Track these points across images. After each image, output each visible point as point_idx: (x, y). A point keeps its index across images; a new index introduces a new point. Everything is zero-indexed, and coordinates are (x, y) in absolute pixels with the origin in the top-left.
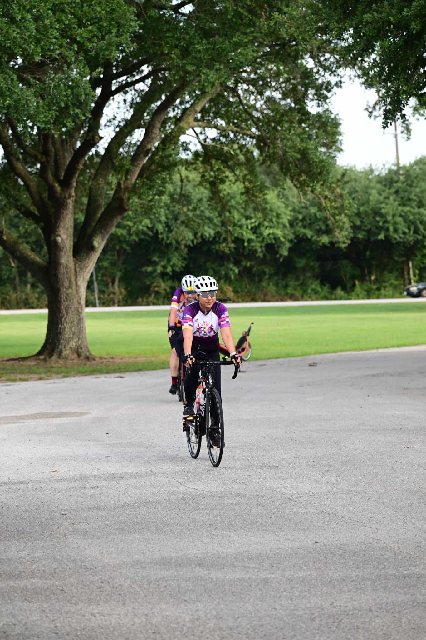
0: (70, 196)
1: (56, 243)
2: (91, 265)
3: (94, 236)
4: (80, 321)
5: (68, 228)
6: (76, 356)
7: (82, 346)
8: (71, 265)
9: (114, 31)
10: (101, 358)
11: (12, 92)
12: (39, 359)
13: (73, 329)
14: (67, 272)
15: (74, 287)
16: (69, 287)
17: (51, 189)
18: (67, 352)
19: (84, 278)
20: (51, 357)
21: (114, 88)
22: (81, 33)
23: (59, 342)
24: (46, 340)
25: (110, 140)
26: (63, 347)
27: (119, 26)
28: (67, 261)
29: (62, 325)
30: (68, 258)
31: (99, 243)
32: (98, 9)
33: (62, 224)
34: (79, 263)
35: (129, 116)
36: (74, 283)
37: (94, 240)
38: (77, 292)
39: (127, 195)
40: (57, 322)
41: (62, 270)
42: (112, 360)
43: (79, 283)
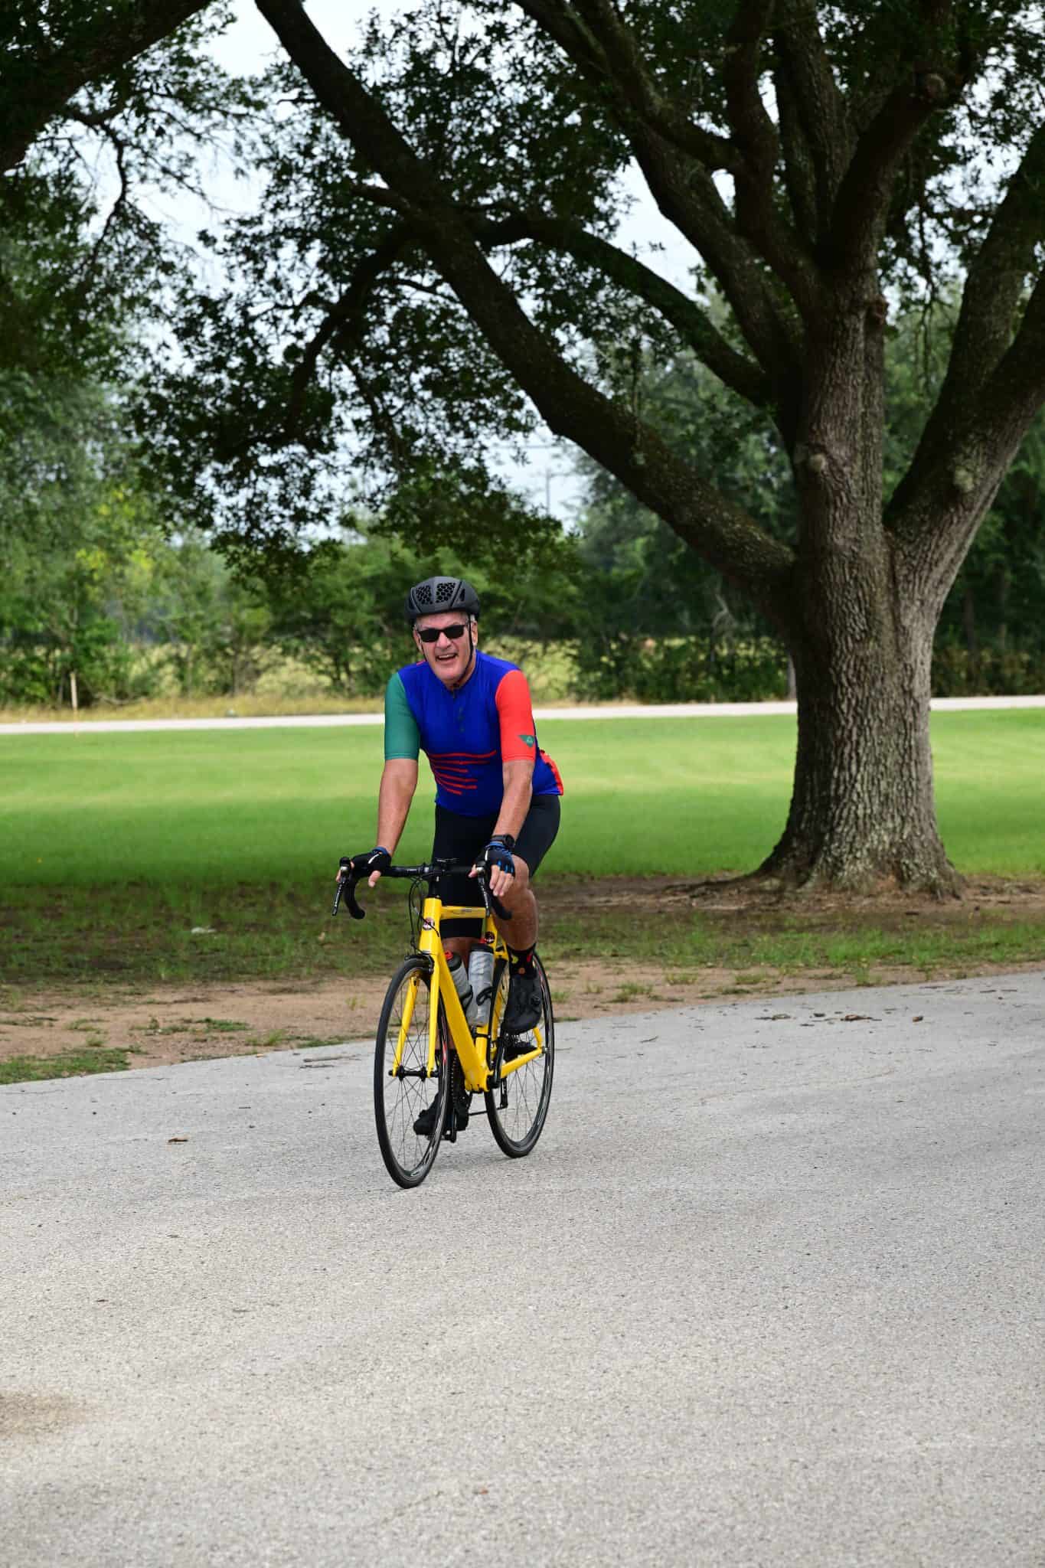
0: (856, 305)
1: (811, 473)
2: (948, 557)
3: (959, 451)
4: (912, 755)
5: (853, 423)
6: (892, 879)
7: (917, 846)
8: (876, 554)
10: (985, 889)
12: (761, 891)
13: (883, 784)
14: (856, 579)
15: (888, 636)
18: (860, 867)
19: (922, 603)
20: (801, 883)
23: (832, 830)
24: (789, 823)
26: (847, 849)
28: (856, 540)
29: (841, 768)
30: (858, 531)
31: (978, 479)
33: (831, 406)
34: (907, 549)
36: (888, 621)
37: (957, 465)
38: (898, 651)
40: (827, 755)
41: (840, 574)
42: (1023, 896)
43: (906, 622)
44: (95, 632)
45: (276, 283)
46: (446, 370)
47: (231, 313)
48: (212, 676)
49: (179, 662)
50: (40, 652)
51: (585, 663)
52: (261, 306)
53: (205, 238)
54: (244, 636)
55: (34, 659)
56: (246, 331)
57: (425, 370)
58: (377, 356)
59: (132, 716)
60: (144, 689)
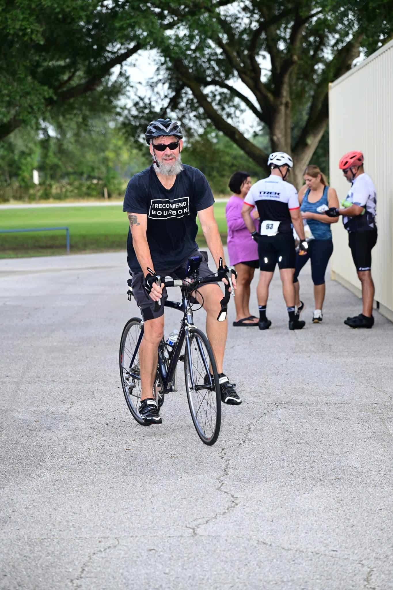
0: (281, 104)
1: (273, 141)
2: (306, 158)
5: (282, 129)
31: (312, 142)
33: (277, 125)
34: (297, 157)
37: (307, 139)
44: (111, 176)
45: (158, 93)
46: (199, 113)
47: (147, 101)
50: (95, 181)
52: (154, 98)
53: (140, 83)
55: (92, 184)
56: (150, 104)
57: (194, 113)
58: (182, 109)
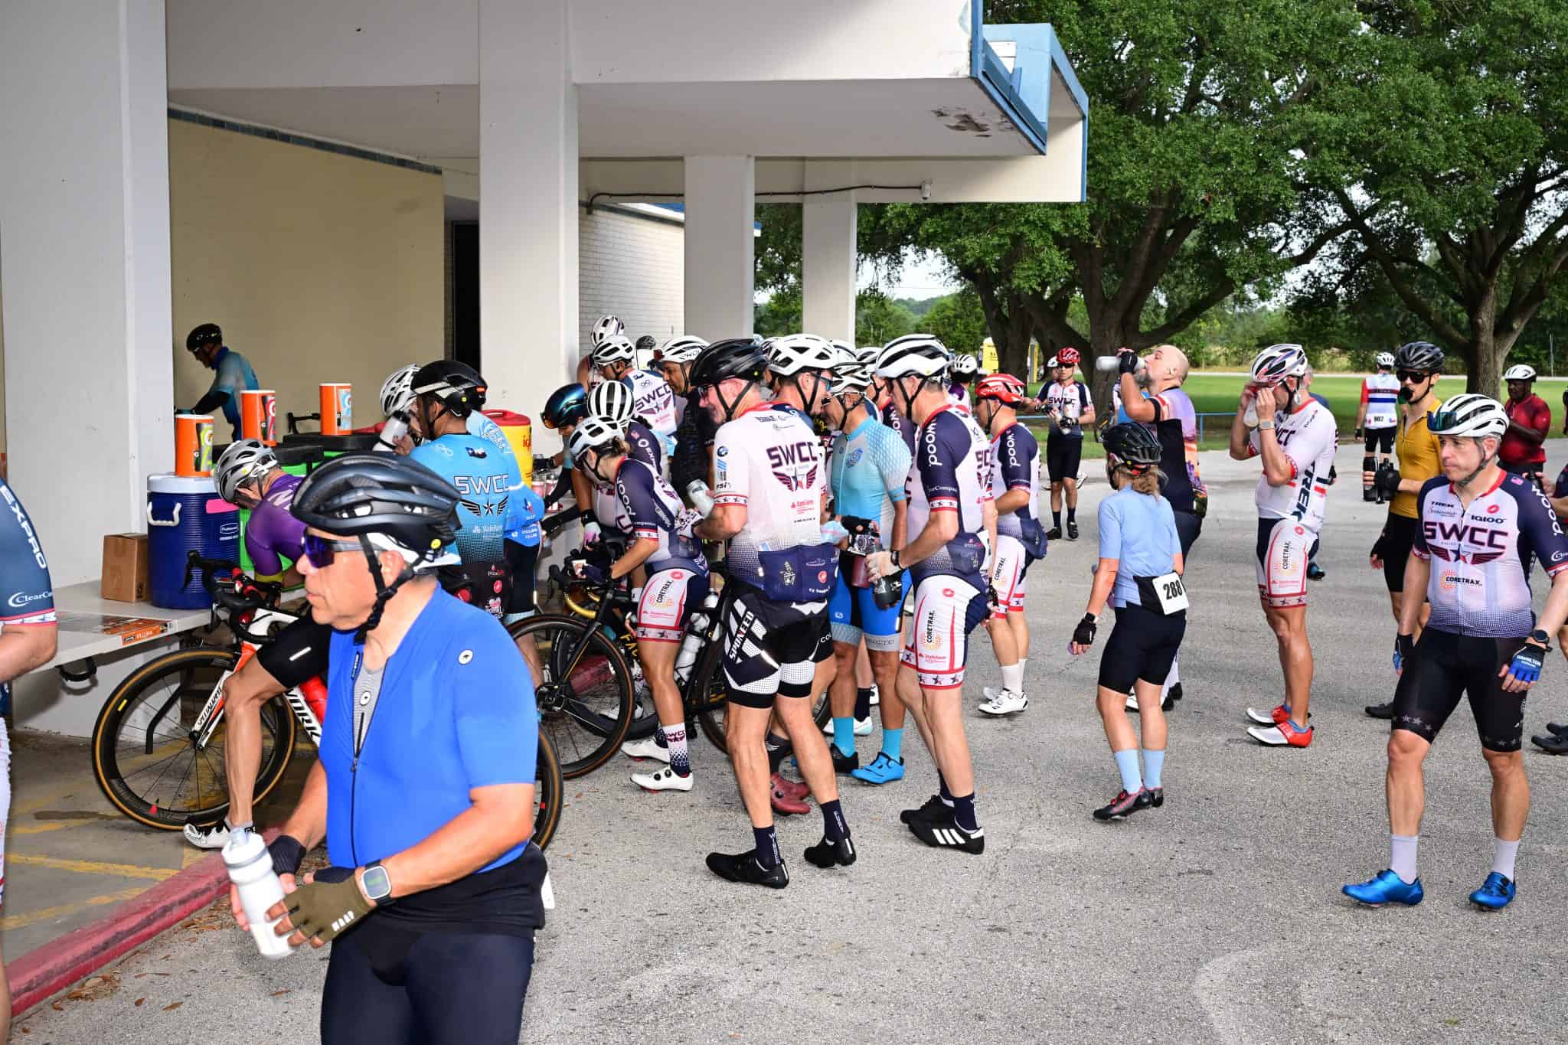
1: (1477, 323)
2: (1509, 344)
3: (1514, 320)
5: (1490, 312)
8: (1491, 343)
9: (1520, 147)
11: (1420, 203)
14: (1487, 349)
15: (1492, 363)
16: (1489, 361)
17: (1476, 278)
19: (1501, 355)
21: (1537, 190)
22: (1488, 149)
25: (1539, 234)
27: (1526, 142)
28: (1486, 340)
30: (1487, 338)
31: (1518, 326)
32: (1507, 128)
34: (1499, 342)
35: (1560, 213)
36: (1492, 359)
38: (1494, 367)
39: (1547, 283)
41: (1482, 348)
43: (1497, 360)
48: (1235, 359)
49: (1226, 355)
51: (1352, 359)
54: (1246, 347)
59: (1215, 371)
60: (1215, 363)
